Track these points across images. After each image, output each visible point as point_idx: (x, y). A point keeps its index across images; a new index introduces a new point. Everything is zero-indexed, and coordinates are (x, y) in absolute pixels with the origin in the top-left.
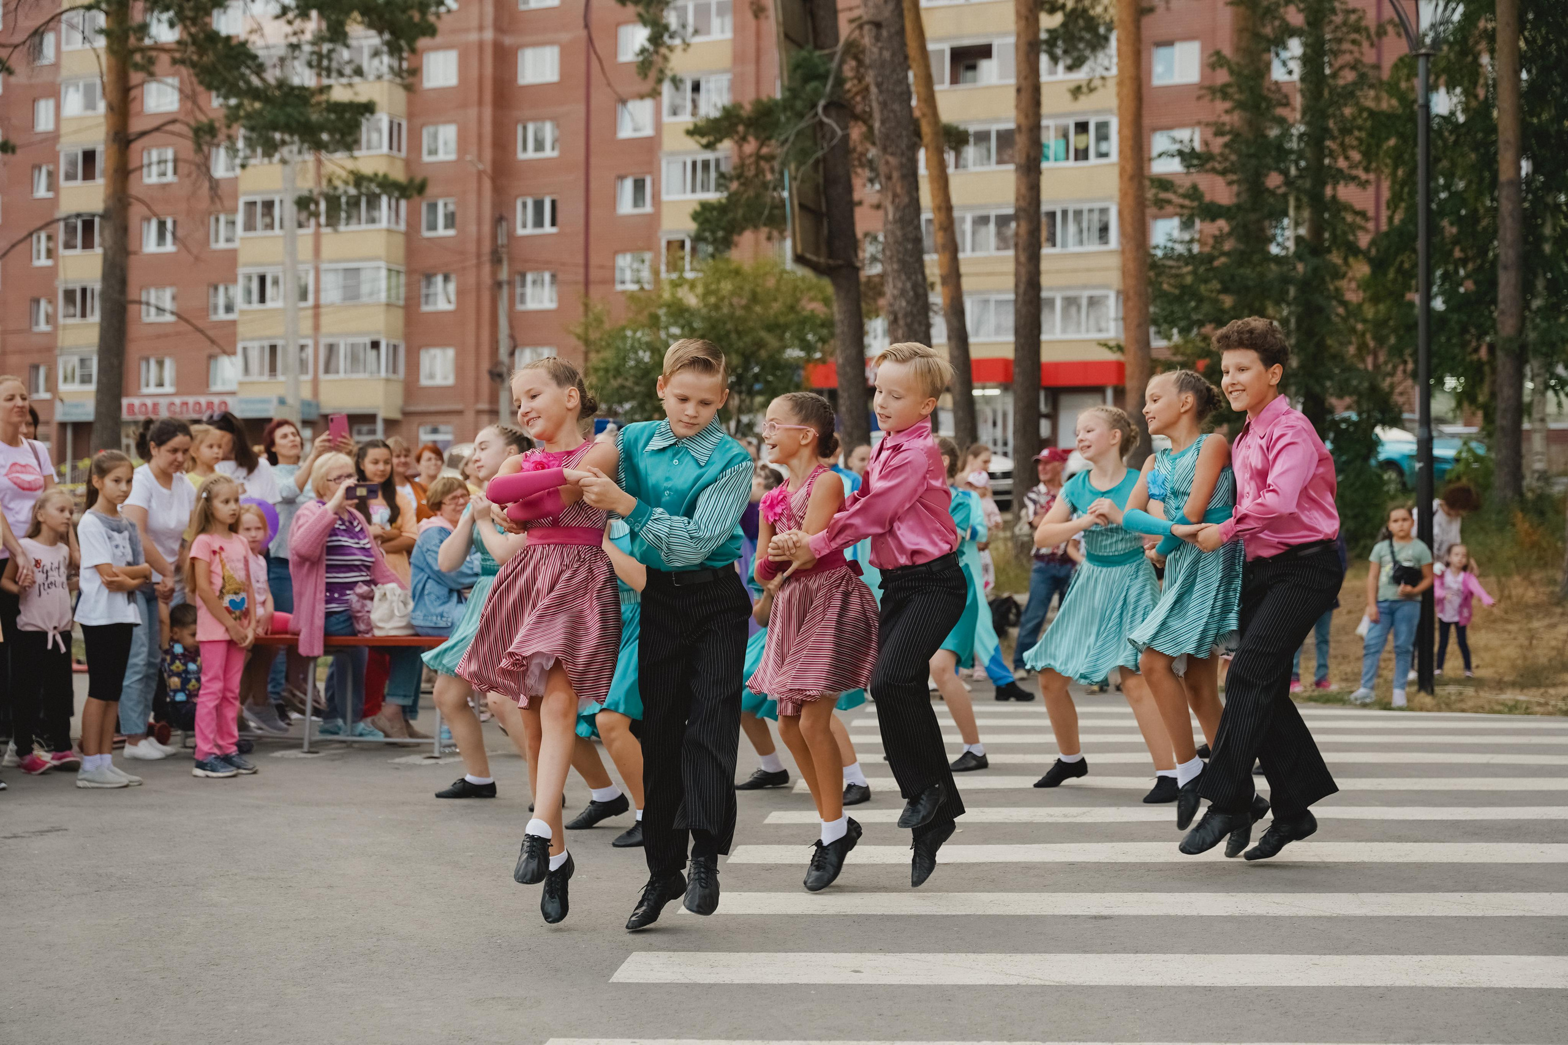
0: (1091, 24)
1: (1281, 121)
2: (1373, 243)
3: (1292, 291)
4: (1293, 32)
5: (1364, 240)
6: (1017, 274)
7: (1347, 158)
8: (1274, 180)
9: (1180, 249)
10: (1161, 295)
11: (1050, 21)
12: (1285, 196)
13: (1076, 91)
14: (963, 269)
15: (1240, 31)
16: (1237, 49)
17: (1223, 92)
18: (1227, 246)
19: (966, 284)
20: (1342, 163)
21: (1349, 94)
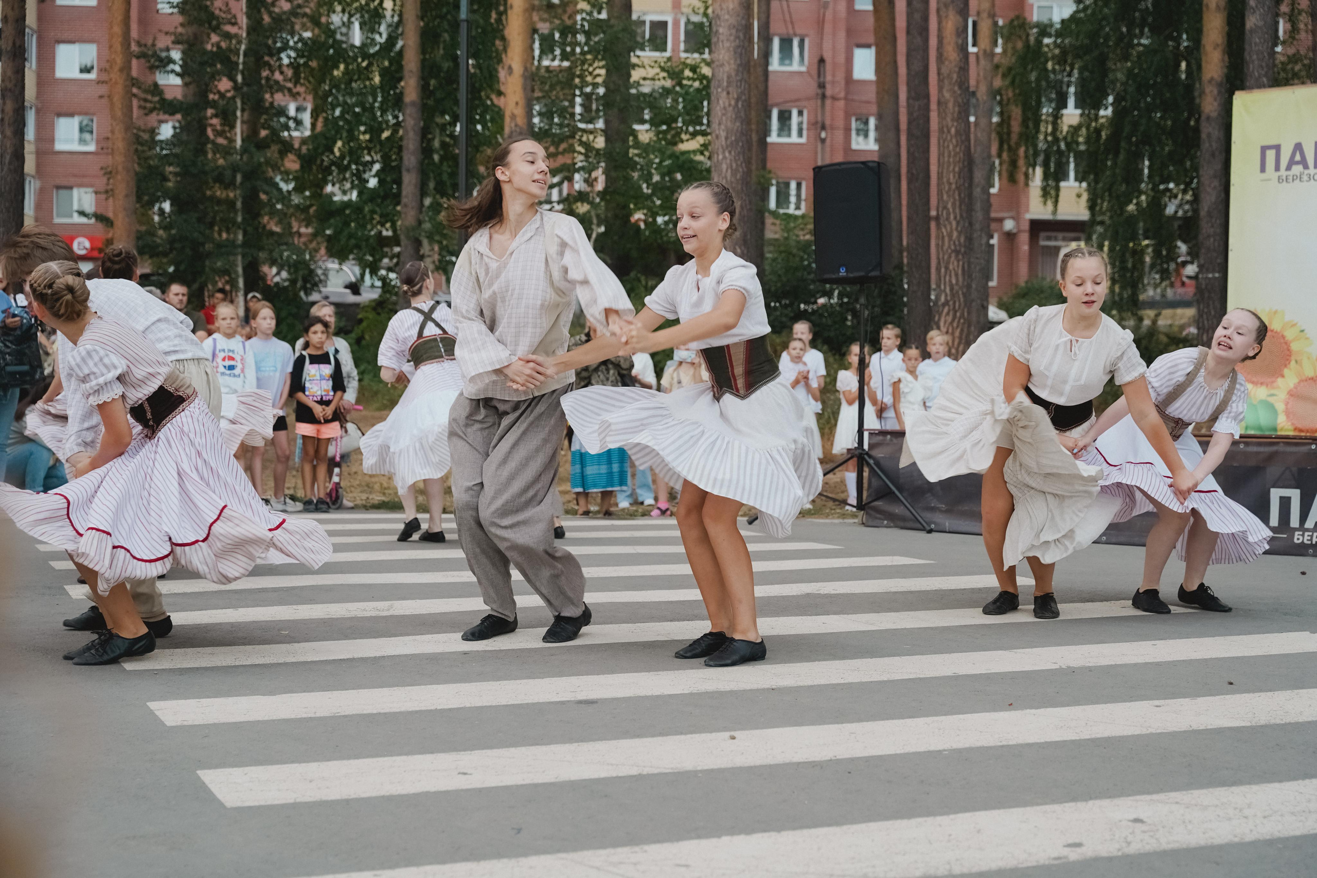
7: (282, 73)
20: (277, 76)
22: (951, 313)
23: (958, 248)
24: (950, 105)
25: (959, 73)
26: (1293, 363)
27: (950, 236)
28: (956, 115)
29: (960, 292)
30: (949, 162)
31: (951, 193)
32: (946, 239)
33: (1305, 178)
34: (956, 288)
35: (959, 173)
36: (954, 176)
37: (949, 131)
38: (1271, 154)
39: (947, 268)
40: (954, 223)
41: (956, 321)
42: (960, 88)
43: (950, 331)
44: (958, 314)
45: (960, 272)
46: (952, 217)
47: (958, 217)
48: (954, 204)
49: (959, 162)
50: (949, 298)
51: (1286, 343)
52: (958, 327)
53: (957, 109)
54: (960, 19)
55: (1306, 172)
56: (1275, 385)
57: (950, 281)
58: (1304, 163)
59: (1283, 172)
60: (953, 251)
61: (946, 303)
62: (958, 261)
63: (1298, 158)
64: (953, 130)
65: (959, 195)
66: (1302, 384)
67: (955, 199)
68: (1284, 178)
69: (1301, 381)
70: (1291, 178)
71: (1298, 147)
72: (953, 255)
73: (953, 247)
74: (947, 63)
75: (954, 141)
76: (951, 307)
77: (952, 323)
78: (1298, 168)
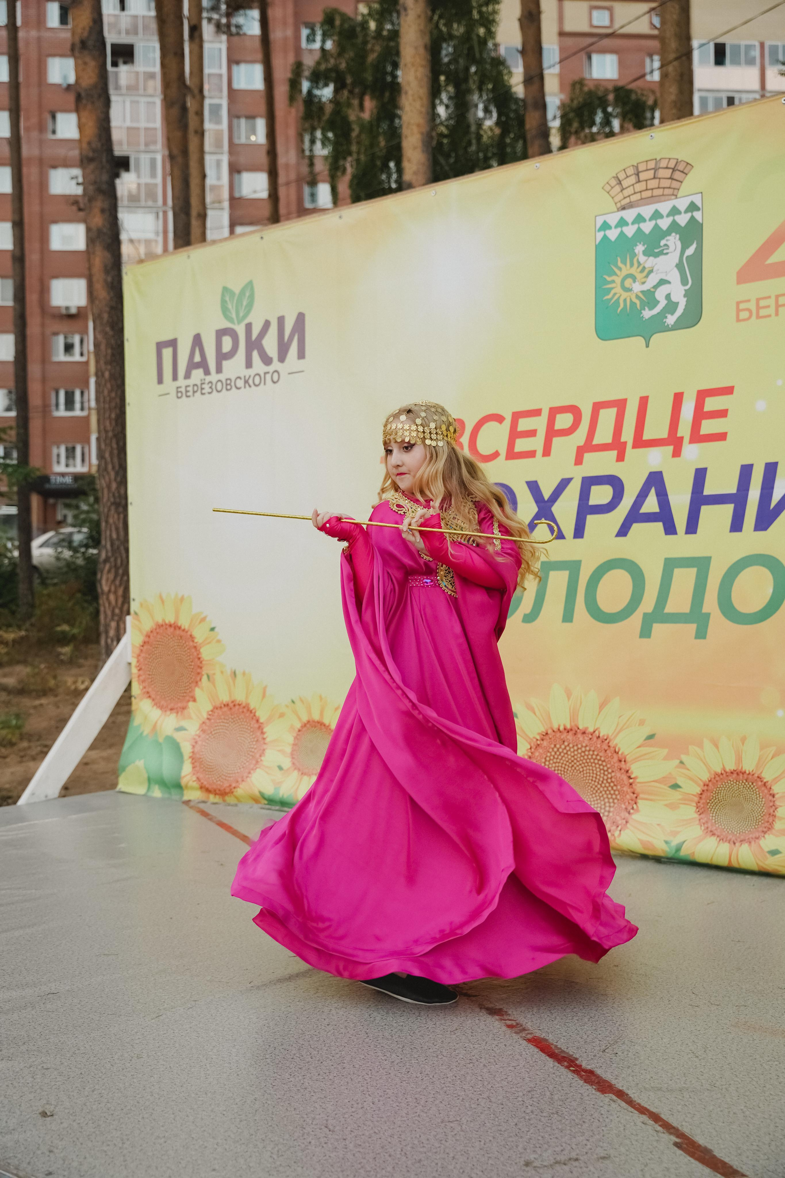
22: (113, 571)
23: (118, 500)
24: (103, 347)
25: (109, 313)
26: (205, 678)
27: (109, 487)
28: (109, 358)
29: (122, 548)
30: (104, 408)
31: (108, 441)
32: (106, 491)
33: (207, 388)
34: (117, 543)
35: (116, 420)
36: (110, 423)
37: (103, 375)
38: (167, 353)
39: (107, 522)
40: (113, 475)
41: (119, 578)
42: (112, 328)
43: (113, 589)
44: (121, 571)
45: (121, 525)
46: (110, 467)
47: (117, 467)
48: (111, 454)
49: (115, 407)
50: (110, 554)
51: (195, 647)
52: (120, 585)
53: (109, 351)
54: (108, 255)
55: (208, 378)
56: (186, 712)
57: (111, 535)
58: (203, 365)
59: (181, 382)
60: (112, 504)
61: (107, 560)
62: (119, 514)
63: (197, 358)
64: (107, 374)
65: (117, 444)
66: (219, 711)
67: (111, 447)
68: (183, 390)
69: (215, 708)
70: (190, 389)
71: (197, 341)
72: (113, 508)
73: (112, 500)
74: (97, 302)
75: (109, 386)
76: (113, 564)
77: (114, 581)
78: (198, 374)
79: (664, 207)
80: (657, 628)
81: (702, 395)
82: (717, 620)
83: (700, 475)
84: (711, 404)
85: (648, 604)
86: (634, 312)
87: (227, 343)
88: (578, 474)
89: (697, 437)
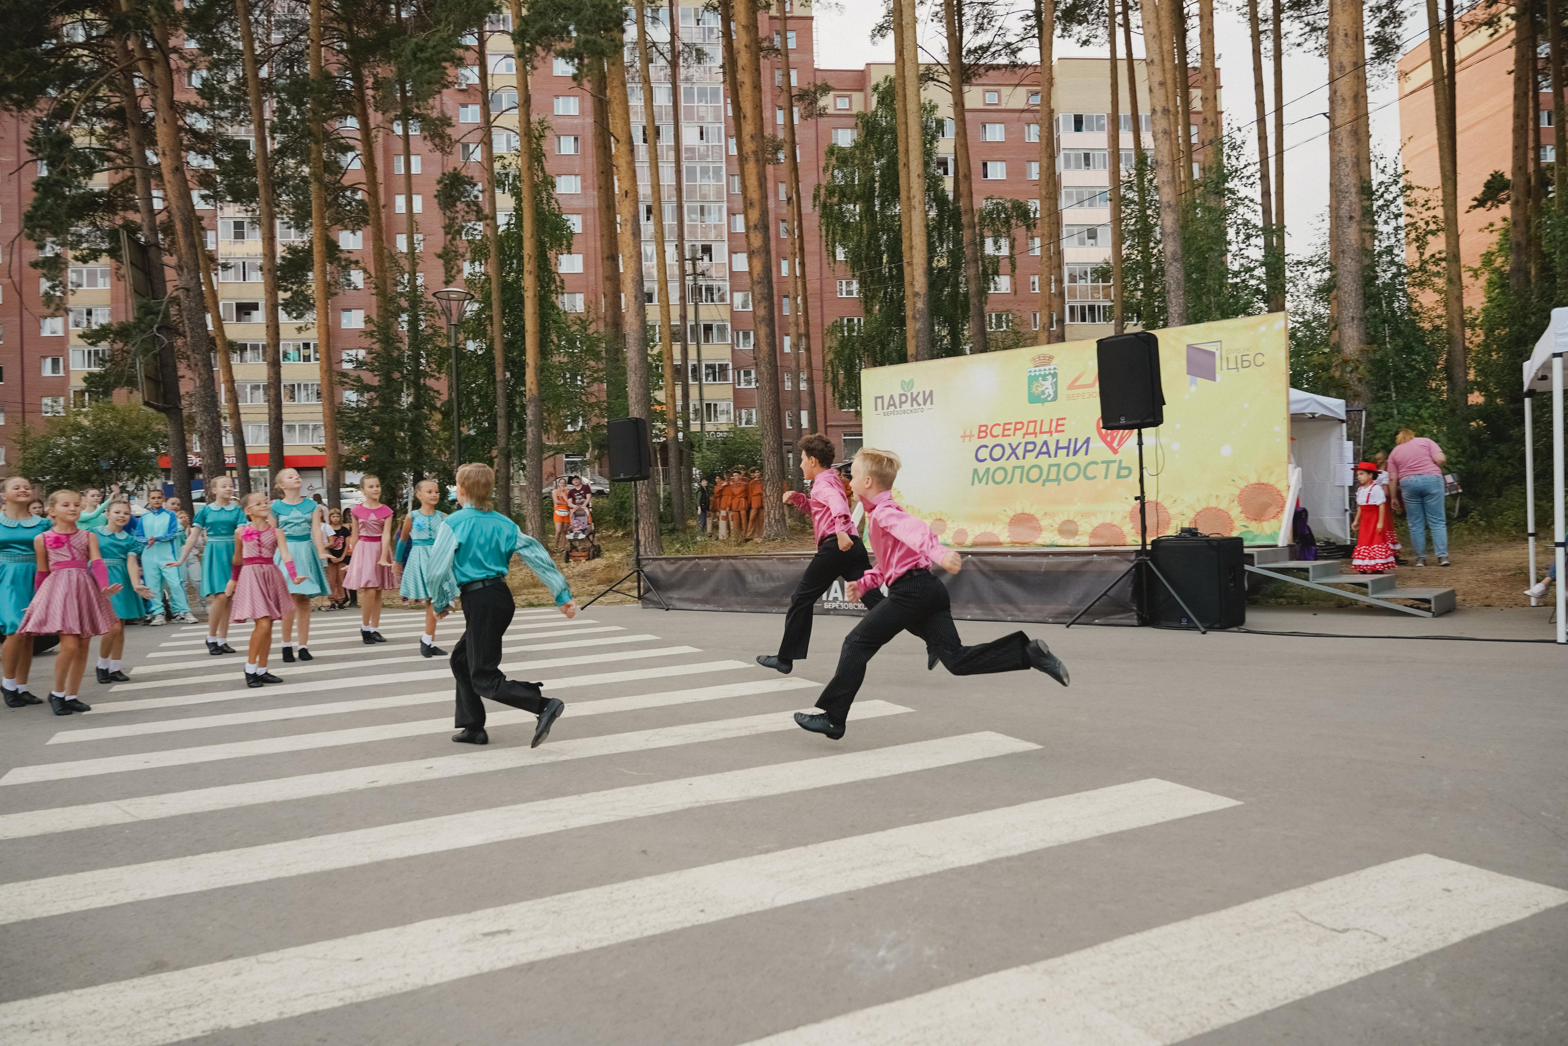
0: (306, 299)
1: (399, 349)
2: (442, 405)
3: (406, 425)
4: (404, 311)
5: (438, 404)
6: (269, 414)
8: (396, 375)
9: (354, 405)
10: (344, 425)
11: (282, 295)
12: (402, 383)
13: (300, 329)
14: (241, 411)
15: (379, 307)
16: (378, 316)
17: (371, 334)
18: (377, 403)
19: (243, 418)
21: (430, 339)
30: (766, 404)
33: (896, 413)
38: (879, 401)
55: (896, 410)
58: (894, 405)
59: (885, 411)
63: (891, 403)
68: (886, 413)
70: (889, 413)
71: (892, 397)
78: (891, 409)
79: (1047, 368)
80: (1047, 484)
81: (1058, 419)
82: (1063, 481)
83: (1058, 441)
84: (1060, 422)
85: (1044, 477)
86: (1039, 396)
87: (903, 399)
88: (1023, 441)
89: (1057, 431)
